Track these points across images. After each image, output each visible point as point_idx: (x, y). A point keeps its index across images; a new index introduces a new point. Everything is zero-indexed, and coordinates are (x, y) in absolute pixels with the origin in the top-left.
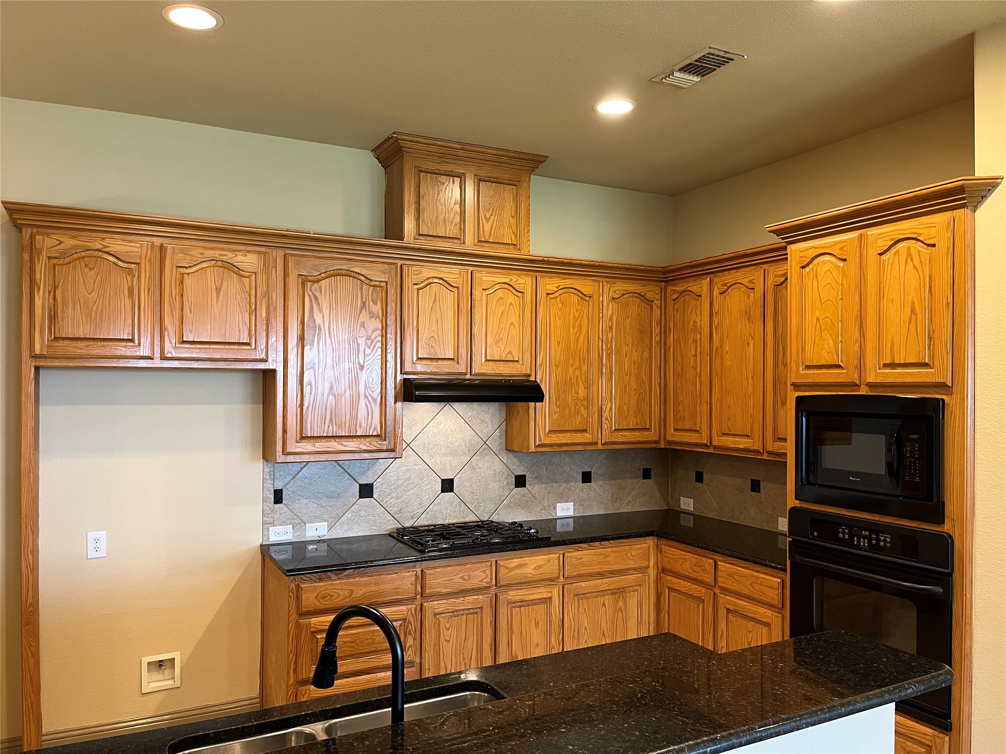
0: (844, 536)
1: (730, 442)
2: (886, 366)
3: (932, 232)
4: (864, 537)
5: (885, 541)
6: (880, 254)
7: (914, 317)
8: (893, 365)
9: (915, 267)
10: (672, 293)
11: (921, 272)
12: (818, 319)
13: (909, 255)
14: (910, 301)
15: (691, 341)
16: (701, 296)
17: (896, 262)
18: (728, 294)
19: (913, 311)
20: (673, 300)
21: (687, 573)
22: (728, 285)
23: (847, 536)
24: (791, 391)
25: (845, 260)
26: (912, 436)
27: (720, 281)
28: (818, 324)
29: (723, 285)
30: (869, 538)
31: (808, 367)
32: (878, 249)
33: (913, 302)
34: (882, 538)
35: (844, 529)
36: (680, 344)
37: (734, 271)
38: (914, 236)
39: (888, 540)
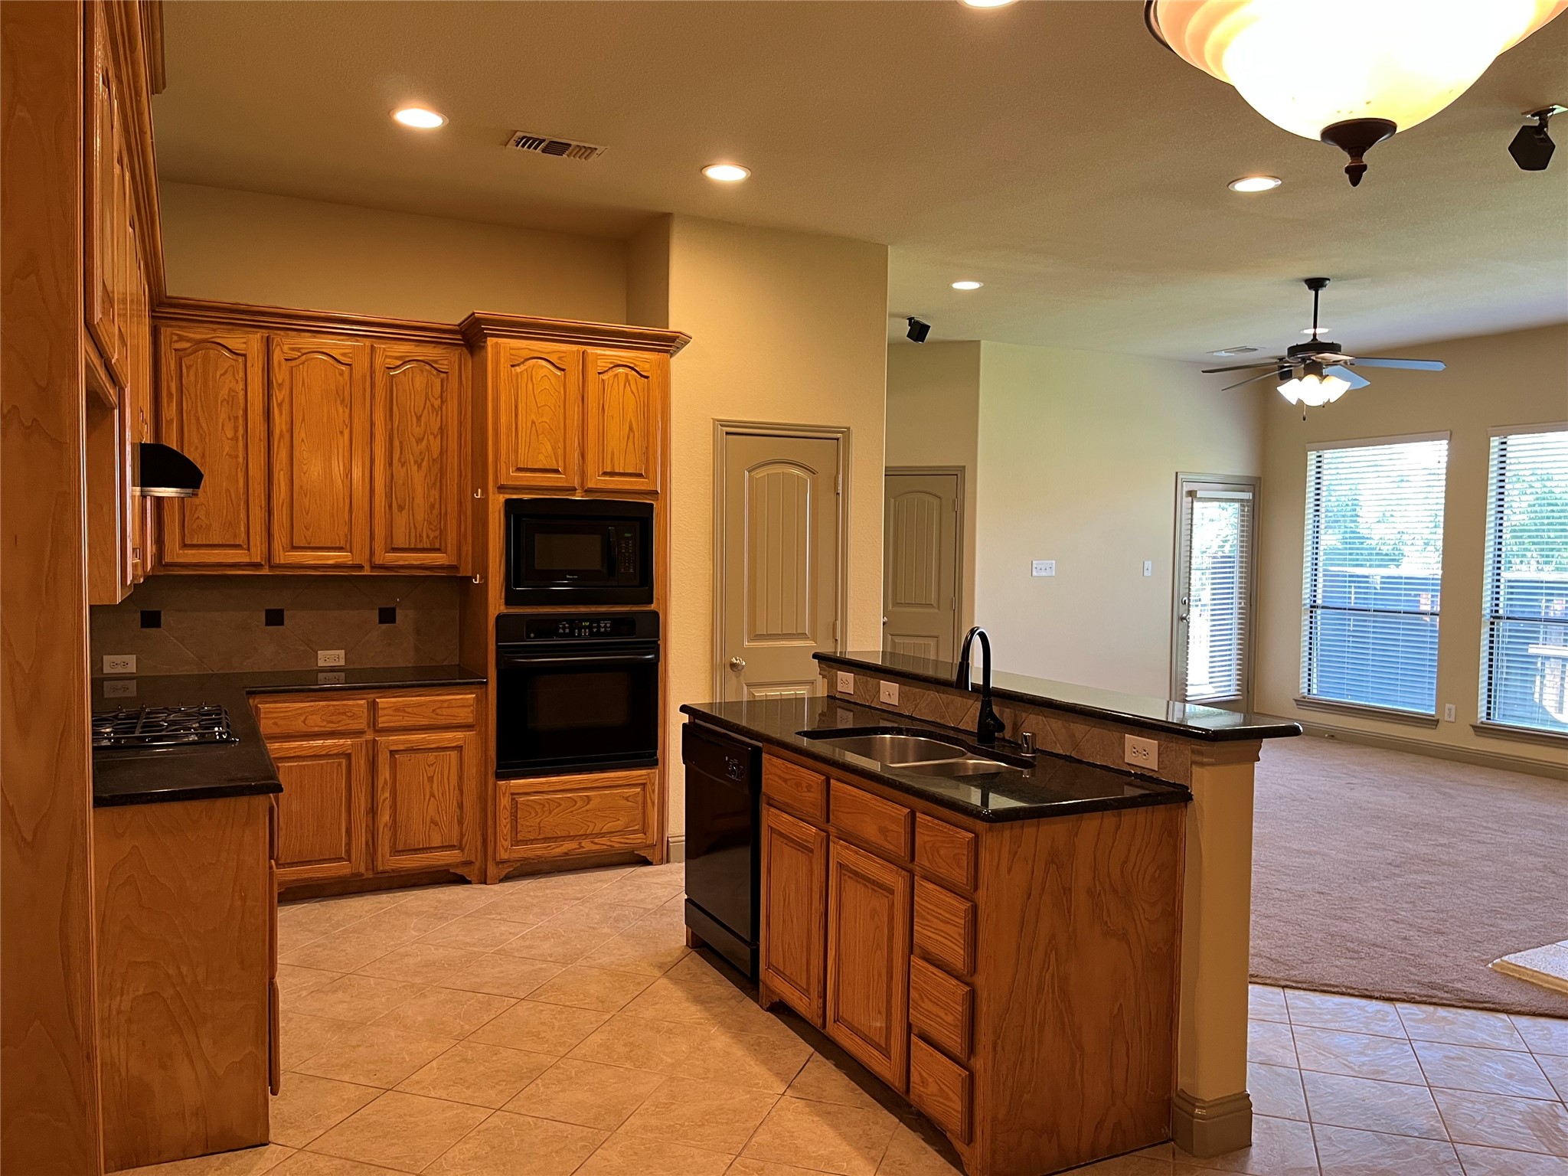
0: (564, 631)
1: (309, 557)
2: (605, 474)
3: (647, 366)
4: (585, 627)
5: (605, 627)
6: (599, 373)
7: (631, 435)
8: (612, 474)
9: (632, 392)
10: (175, 338)
11: (637, 397)
12: (533, 422)
13: (627, 380)
14: (628, 421)
15: (223, 416)
16: (245, 355)
17: (616, 384)
18: (303, 363)
19: (631, 429)
20: (176, 350)
21: (317, 729)
22: (304, 351)
23: (567, 631)
24: (494, 494)
25: (563, 370)
26: (626, 535)
27: (286, 344)
28: (534, 427)
29: (293, 349)
30: (590, 627)
31: (519, 470)
32: (599, 368)
33: (631, 422)
34: (603, 625)
35: (564, 625)
36: (198, 419)
37: (309, 334)
38: (632, 365)
39: (608, 625)
